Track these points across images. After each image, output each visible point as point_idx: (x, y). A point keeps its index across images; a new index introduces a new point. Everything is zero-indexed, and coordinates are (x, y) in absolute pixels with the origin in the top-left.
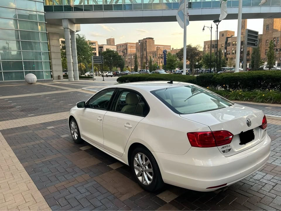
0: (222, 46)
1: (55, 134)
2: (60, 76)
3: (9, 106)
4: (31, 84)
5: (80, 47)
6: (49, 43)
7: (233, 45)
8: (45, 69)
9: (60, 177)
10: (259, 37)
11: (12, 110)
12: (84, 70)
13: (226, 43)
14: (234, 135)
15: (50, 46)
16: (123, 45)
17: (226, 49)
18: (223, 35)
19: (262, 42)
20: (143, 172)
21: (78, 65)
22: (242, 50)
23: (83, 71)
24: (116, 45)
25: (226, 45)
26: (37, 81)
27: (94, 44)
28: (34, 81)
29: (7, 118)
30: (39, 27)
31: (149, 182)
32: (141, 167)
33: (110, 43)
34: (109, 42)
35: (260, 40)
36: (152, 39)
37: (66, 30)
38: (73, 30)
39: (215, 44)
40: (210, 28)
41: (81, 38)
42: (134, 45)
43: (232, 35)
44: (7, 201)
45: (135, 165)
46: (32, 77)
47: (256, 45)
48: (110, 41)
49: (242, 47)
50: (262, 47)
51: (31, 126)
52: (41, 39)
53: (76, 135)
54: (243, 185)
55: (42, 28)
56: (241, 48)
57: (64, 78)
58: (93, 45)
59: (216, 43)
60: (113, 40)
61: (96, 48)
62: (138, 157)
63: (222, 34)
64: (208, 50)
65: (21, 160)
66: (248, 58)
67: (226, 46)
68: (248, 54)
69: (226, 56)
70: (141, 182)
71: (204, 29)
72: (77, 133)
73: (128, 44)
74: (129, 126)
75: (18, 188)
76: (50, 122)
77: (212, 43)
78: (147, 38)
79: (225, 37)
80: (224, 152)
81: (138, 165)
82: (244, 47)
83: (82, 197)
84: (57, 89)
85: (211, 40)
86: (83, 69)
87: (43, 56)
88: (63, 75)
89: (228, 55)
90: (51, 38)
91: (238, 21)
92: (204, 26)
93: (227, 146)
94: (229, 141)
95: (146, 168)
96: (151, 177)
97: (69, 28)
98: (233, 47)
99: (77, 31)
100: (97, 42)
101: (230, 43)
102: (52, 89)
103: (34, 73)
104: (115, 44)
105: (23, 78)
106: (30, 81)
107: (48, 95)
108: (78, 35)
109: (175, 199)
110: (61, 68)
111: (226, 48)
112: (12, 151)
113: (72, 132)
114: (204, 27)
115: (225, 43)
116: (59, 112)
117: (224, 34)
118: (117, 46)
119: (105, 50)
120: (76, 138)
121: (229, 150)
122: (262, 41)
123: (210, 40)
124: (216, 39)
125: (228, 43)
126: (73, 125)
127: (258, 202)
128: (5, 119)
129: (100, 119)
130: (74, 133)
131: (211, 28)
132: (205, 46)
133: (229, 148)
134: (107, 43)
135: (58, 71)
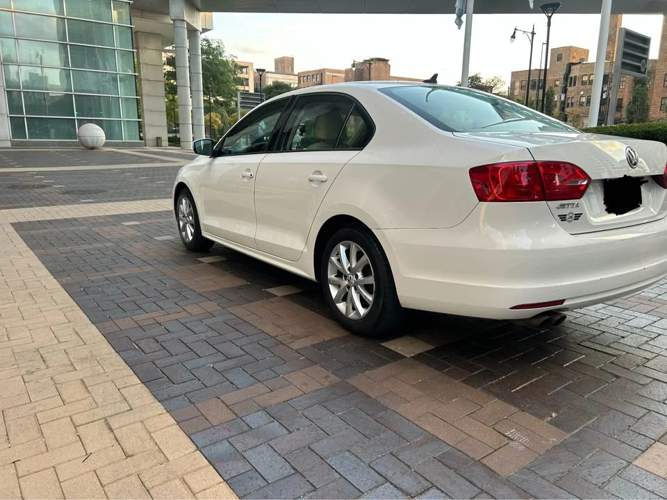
0: (556, 86)
1: (139, 234)
2: (160, 138)
3: (37, 183)
4: (92, 148)
5: (209, 70)
6: (138, 53)
7: (583, 83)
8: (125, 115)
9: (147, 305)
10: (649, 67)
11: (43, 190)
12: (219, 131)
13: (566, 77)
14: (593, 178)
15: (139, 64)
16: (313, 75)
17: (565, 93)
18: (559, 58)
19: (654, 77)
20: (349, 287)
21: (203, 117)
22: (604, 97)
23: (217, 133)
24: (297, 74)
25: (567, 81)
26: (106, 145)
27: (244, 70)
28: (100, 142)
29: (31, 204)
30: (115, 13)
31: (362, 311)
32: (346, 277)
33: (283, 68)
34: (280, 67)
35: (652, 73)
36: (385, 61)
37: (178, 24)
38: (195, 25)
39: (539, 80)
40: (530, 36)
41: (214, 49)
42: (341, 75)
43: (583, 59)
44: (12, 338)
45: (331, 276)
46: (95, 133)
47: (643, 70)
48: (284, 64)
49: (605, 89)
50: (655, 90)
51: (86, 219)
52: (118, 43)
53: (190, 230)
54: (599, 335)
55: (119, 14)
56: (603, 92)
57: (169, 145)
58: (242, 73)
59: (542, 78)
60: (291, 61)
61: (248, 79)
62: (338, 254)
63: (558, 55)
64: (520, 92)
65: (55, 273)
66: (618, 115)
67: (566, 86)
68: (619, 107)
69: (563, 109)
70: (343, 314)
71: (513, 37)
72: (192, 225)
73: (327, 73)
74: (321, 176)
75: (43, 319)
76: (131, 214)
77: (531, 76)
78: (372, 60)
79: (565, 62)
80: (563, 218)
81: (340, 274)
82: (610, 89)
83: (197, 339)
84: (152, 160)
85: (530, 70)
86: (216, 127)
87: (122, 83)
88: (169, 138)
89: (568, 107)
90: (141, 45)
91: (602, 17)
92: (516, 29)
93: (573, 204)
94: (578, 193)
95: (357, 276)
96: (370, 298)
97: (185, 19)
98: (582, 87)
99: (205, 30)
100: (252, 64)
101: (575, 77)
102: (140, 159)
103: (99, 123)
104: (296, 72)
105: (72, 135)
106: (90, 143)
107: (129, 170)
108: (207, 41)
109: (426, 352)
110: (163, 119)
111: (565, 91)
112: (36, 258)
113: (181, 224)
114: (515, 32)
115: (562, 77)
116: (153, 199)
117: (564, 56)
118: (300, 76)
119: (270, 82)
120: (191, 238)
121: (577, 216)
122: (654, 75)
123: (528, 69)
124: (543, 68)
125: (571, 78)
126: (184, 206)
127: (638, 366)
128: (24, 204)
129: (249, 174)
130: (186, 226)
131: (533, 33)
132: (513, 84)
133: (577, 211)
134: (276, 68)
135: (157, 126)
